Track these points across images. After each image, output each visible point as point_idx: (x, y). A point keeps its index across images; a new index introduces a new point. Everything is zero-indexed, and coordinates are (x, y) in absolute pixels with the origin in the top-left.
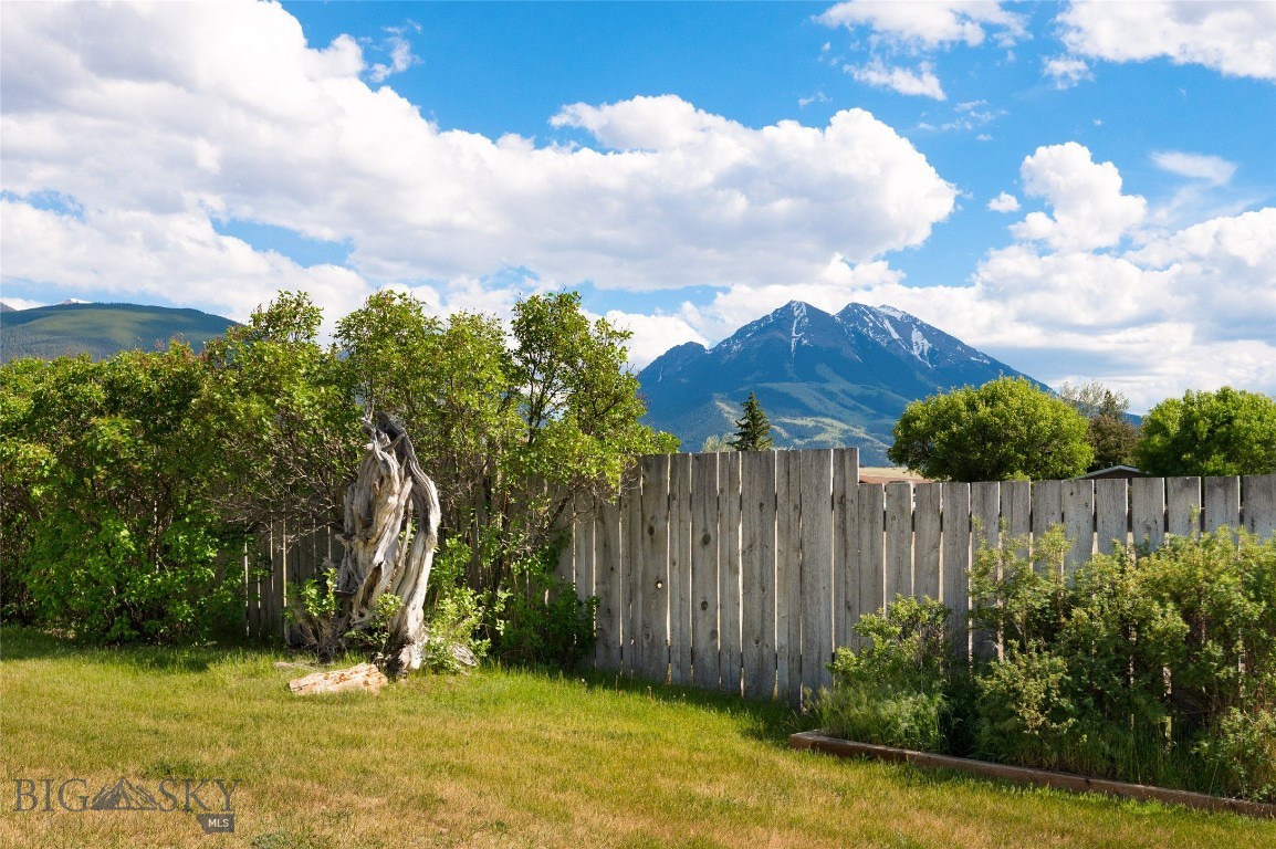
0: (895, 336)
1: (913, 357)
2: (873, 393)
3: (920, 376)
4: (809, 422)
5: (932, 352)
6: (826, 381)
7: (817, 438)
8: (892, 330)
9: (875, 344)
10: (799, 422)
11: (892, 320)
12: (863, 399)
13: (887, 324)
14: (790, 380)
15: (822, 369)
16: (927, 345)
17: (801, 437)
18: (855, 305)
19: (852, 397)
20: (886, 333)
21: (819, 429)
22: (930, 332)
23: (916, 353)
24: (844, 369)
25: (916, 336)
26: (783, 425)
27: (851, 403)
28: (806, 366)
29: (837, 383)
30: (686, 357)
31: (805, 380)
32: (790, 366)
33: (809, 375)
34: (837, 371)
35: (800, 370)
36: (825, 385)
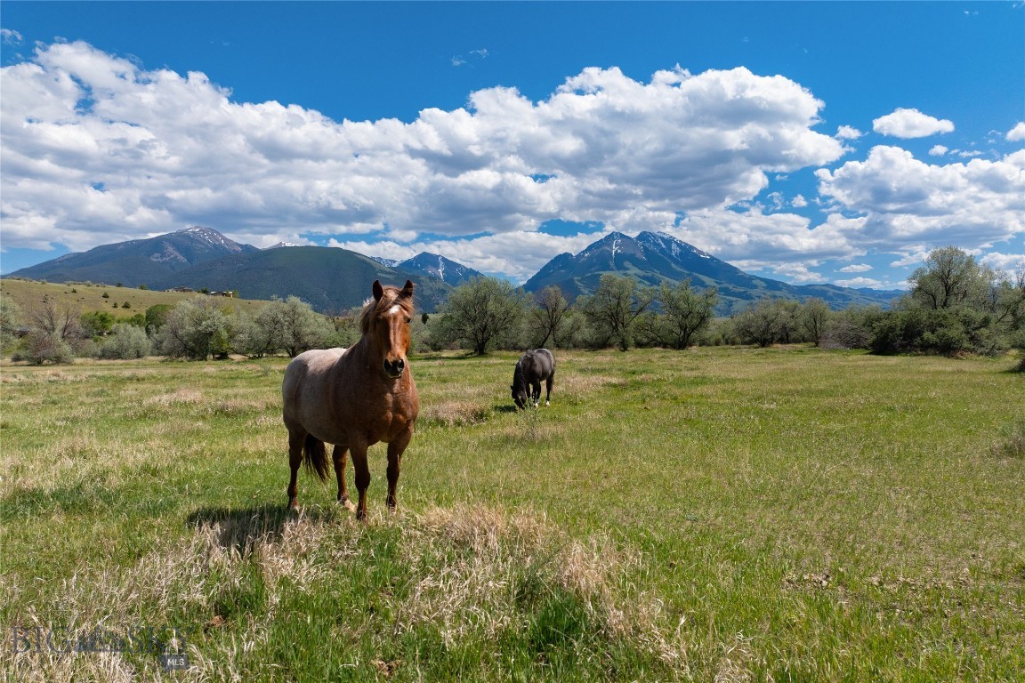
0: (664, 246)
1: (671, 257)
2: (650, 274)
3: (674, 266)
5: (681, 254)
6: (628, 270)
8: (662, 244)
9: (653, 251)
11: (662, 239)
12: (645, 278)
13: (660, 241)
14: (612, 270)
15: (627, 264)
16: (679, 250)
18: (645, 233)
19: (639, 277)
20: (659, 245)
22: (680, 245)
23: (673, 254)
24: (636, 262)
25: (674, 246)
28: (620, 261)
29: (634, 271)
30: (563, 260)
31: (618, 270)
32: (612, 264)
33: (620, 267)
34: (634, 265)
35: (616, 265)
36: (628, 272)
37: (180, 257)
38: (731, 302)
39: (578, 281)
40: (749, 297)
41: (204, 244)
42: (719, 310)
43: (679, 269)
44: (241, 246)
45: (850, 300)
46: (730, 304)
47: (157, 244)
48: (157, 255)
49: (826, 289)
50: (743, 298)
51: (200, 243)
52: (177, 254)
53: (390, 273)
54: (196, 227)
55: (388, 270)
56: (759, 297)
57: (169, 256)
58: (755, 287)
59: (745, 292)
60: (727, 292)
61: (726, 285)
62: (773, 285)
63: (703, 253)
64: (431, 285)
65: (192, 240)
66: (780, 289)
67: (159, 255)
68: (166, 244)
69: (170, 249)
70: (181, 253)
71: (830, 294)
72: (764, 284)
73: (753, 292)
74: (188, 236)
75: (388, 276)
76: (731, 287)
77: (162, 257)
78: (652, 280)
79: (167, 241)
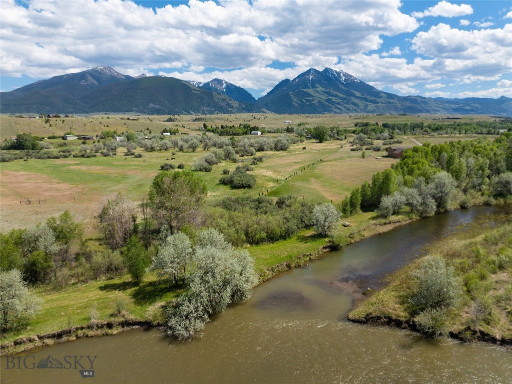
0: (337, 75)
1: (340, 81)
2: (328, 91)
3: (340, 86)
4: (311, 98)
5: (345, 79)
6: (317, 88)
7: (313, 102)
9: (331, 78)
10: (309, 98)
11: (336, 71)
12: (326, 92)
13: (335, 73)
14: (309, 88)
15: (317, 85)
16: (344, 77)
17: (309, 102)
18: (327, 68)
20: (334, 75)
21: (313, 100)
22: (346, 75)
24: (322, 85)
25: (341, 75)
26: (305, 99)
27: (322, 93)
28: (313, 84)
29: (320, 89)
30: (286, 82)
32: (309, 85)
33: (314, 87)
34: (320, 85)
35: (312, 85)
36: (317, 89)
37: (95, 82)
39: (292, 94)
40: (376, 103)
41: (106, 75)
42: (361, 109)
43: (343, 88)
44: (124, 76)
45: (428, 104)
46: (366, 106)
47: (82, 75)
48: (83, 81)
49: (417, 98)
50: (374, 103)
51: (105, 75)
52: (93, 80)
54: (102, 66)
55: (197, 89)
56: (382, 103)
57: (89, 81)
58: (381, 97)
59: (375, 100)
60: (366, 100)
61: (366, 96)
62: (390, 96)
63: (356, 79)
64: (218, 96)
65: (100, 73)
66: (393, 99)
68: (88, 75)
69: (90, 78)
70: (95, 80)
71: (418, 101)
72: (386, 96)
73: (379, 100)
74: (98, 71)
75: (198, 92)
76: (368, 97)
77: (86, 82)
78: (329, 94)
79: (88, 73)
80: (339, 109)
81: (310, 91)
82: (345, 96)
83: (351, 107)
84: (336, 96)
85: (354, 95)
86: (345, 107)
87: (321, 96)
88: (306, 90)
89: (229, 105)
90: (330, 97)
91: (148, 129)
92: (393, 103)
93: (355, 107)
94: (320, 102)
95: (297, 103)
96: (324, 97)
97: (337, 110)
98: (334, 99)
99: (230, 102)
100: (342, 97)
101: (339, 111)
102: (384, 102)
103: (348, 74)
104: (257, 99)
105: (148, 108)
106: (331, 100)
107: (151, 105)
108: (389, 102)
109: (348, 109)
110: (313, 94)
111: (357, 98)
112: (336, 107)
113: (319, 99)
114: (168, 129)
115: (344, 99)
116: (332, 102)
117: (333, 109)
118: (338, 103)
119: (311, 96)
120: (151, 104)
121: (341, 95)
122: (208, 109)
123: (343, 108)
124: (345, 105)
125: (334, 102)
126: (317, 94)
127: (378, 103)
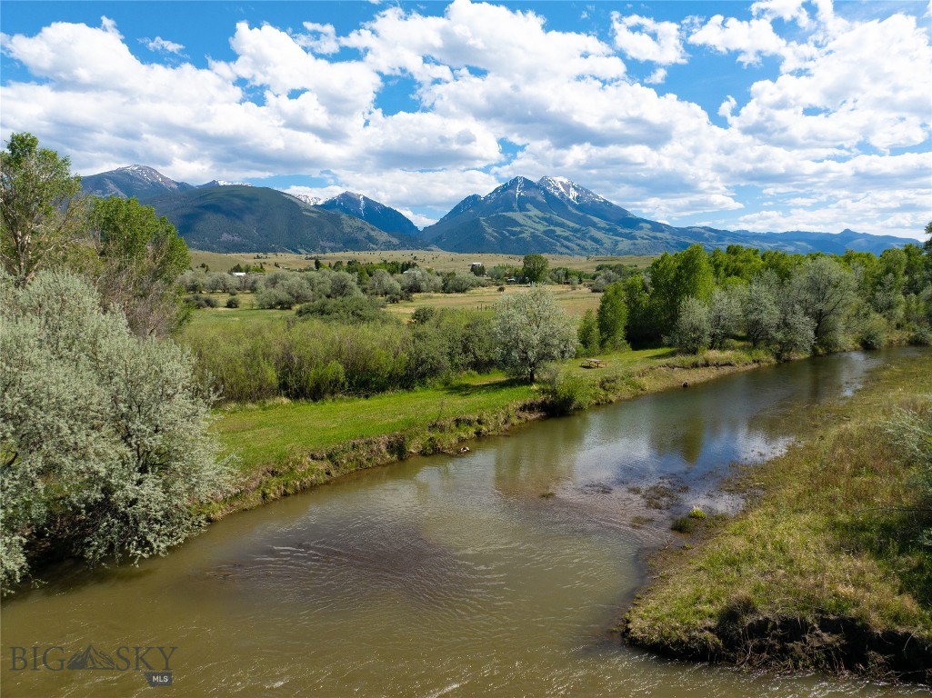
0: (563, 190)
1: (569, 200)
2: (548, 216)
3: (570, 208)
4: (518, 229)
5: (578, 197)
6: (529, 210)
7: (520, 236)
8: (561, 188)
9: (553, 195)
10: (514, 229)
11: (561, 183)
12: (544, 219)
13: (560, 186)
14: (515, 211)
15: (529, 206)
16: (576, 194)
17: (514, 235)
18: (546, 177)
19: (538, 218)
20: (558, 189)
21: (521, 232)
22: (579, 188)
23: (571, 197)
24: (538, 205)
25: (571, 189)
26: (508, 231)
27: (538, 220)
28: (522, 204)
29: (534, 212)
30: (473, 201)
31: (521, 211)
32: (515, 205)
33: (522, 208)
34: (535, 207)
35: (519, 207)
36: (529, 213)
37: (120, 193)
38: (617, 241)
39: (484, 220)
40: (633, 238)
41: (142, 182)
42: (606, 249)
43: (575, 211)
44: (178, 184)
45: (723, 241)
46: (616, 243)
47: (98, 181)
48: (99, 191)
49: (703, 231)
50: (628, 239)
51: (141, 181)
52: (117, 190)
53: (313, 212)
54: (135, 166)
55: (313, 209)
56: (642, 238)
57: (111, 192)
58: (642, 228)
59: (630, 233)
60: (615, 232)
61: (615, 226)
62: (657, 226)
63: (597, 197)
64: (350, 223)
65: (132, 178)
66: (662, 231)
67: (101, 191)
68: (108, 181)
69: (111, 186)
70: (121, 190)
71: (706, 235)
72: (649, 226)
73: (637, 233)
74: (128, 174)
75: (313, 215)
76: (618, 228)
77: (103, 194)
78: (549, 221)
79: (109, 178)
80: (567, 247)
81: (517, 216)
82: (577, 226)
83: (589, 244)
84: (562, 225)
85: (594, 225)
86: (579, 245)
87: (536, 226)
88: (510, 214)
89: (370, 239)
90: (552, 228)
91: (203, 266)
92: (661, 239)
93: (595, 246)
94: (533, 236)
95: (493, 236)
96: (541, 228)
97: (565, 250)
98: (559, 231)
99: (372, 233)
100: (572, 228)
101: (569, 252)
102: (646, 237)
103: (583, 189)
104: (421, 229)
105: (220, 242)
106: (555, 231)
107: (225, 237)
108: (655, 238)
109: (584, 248)
110: (521, 221)
111: (600, 229)
112: (563, 245)
113: (533, 231)
114: (243, 266)
115: (576, 231)
116: (557, 236)
117: (557, 248)
118: (566, 238)
119: (518, 224)
120: (225, 235)
121: (572, 224)
122: (332, 244)
123: (576, 248)
124: (579, 242)
125: (559, 236)
126: (529, 222)
127: (636, 239)
